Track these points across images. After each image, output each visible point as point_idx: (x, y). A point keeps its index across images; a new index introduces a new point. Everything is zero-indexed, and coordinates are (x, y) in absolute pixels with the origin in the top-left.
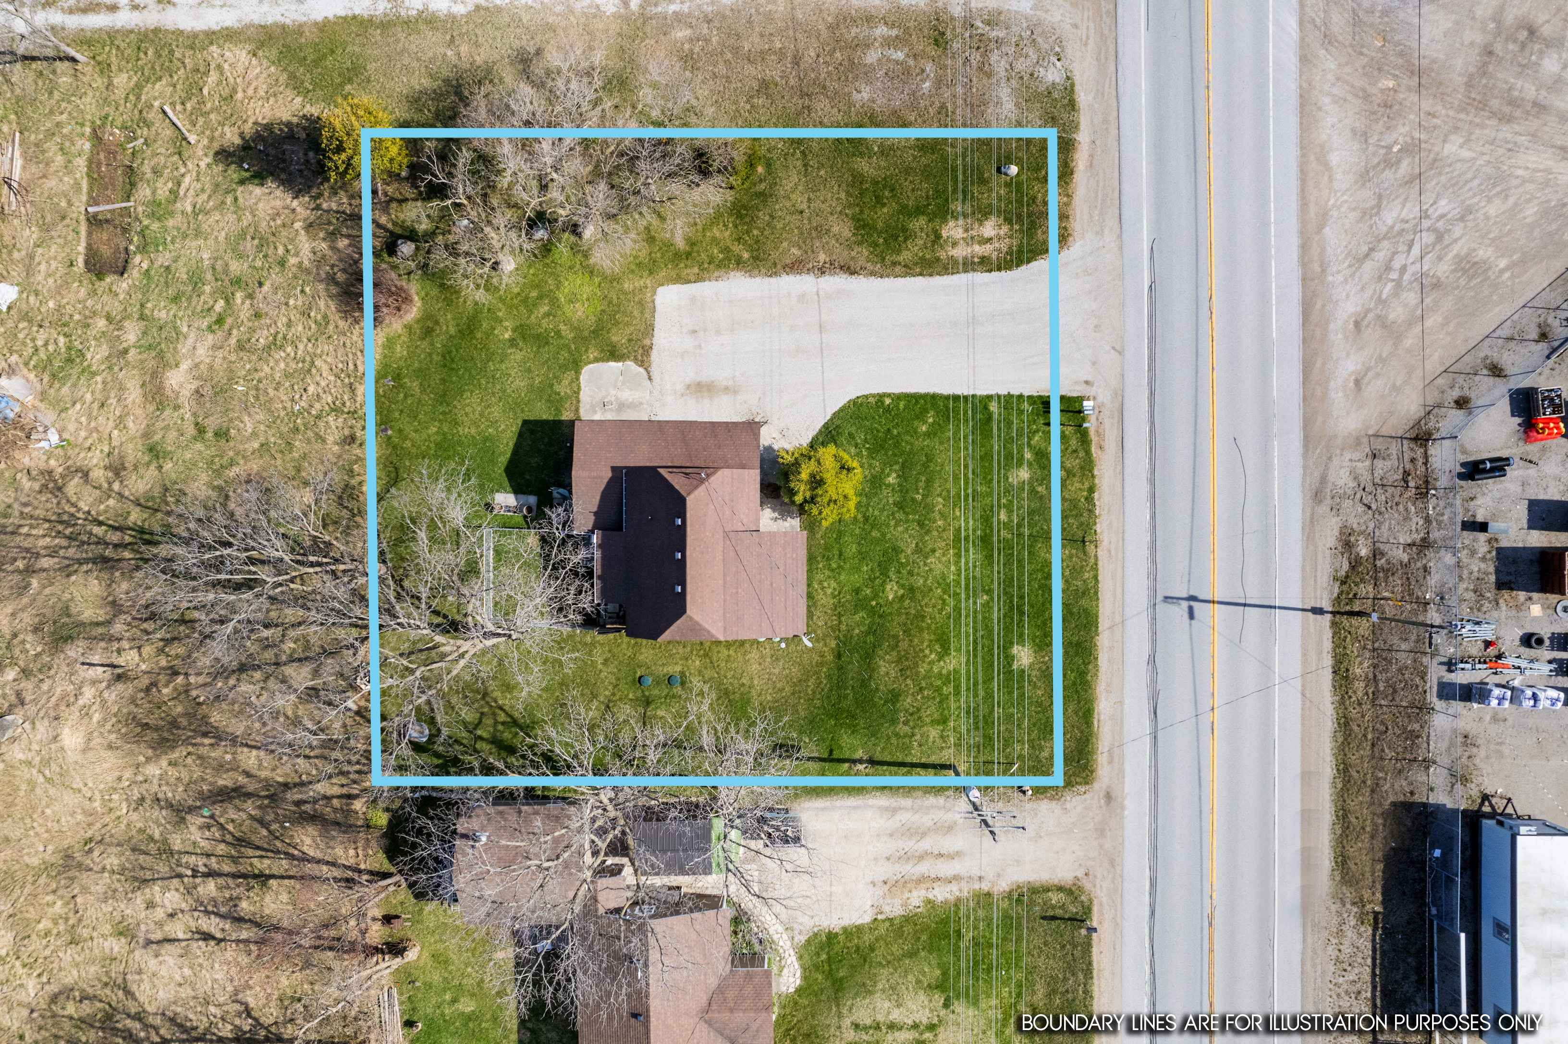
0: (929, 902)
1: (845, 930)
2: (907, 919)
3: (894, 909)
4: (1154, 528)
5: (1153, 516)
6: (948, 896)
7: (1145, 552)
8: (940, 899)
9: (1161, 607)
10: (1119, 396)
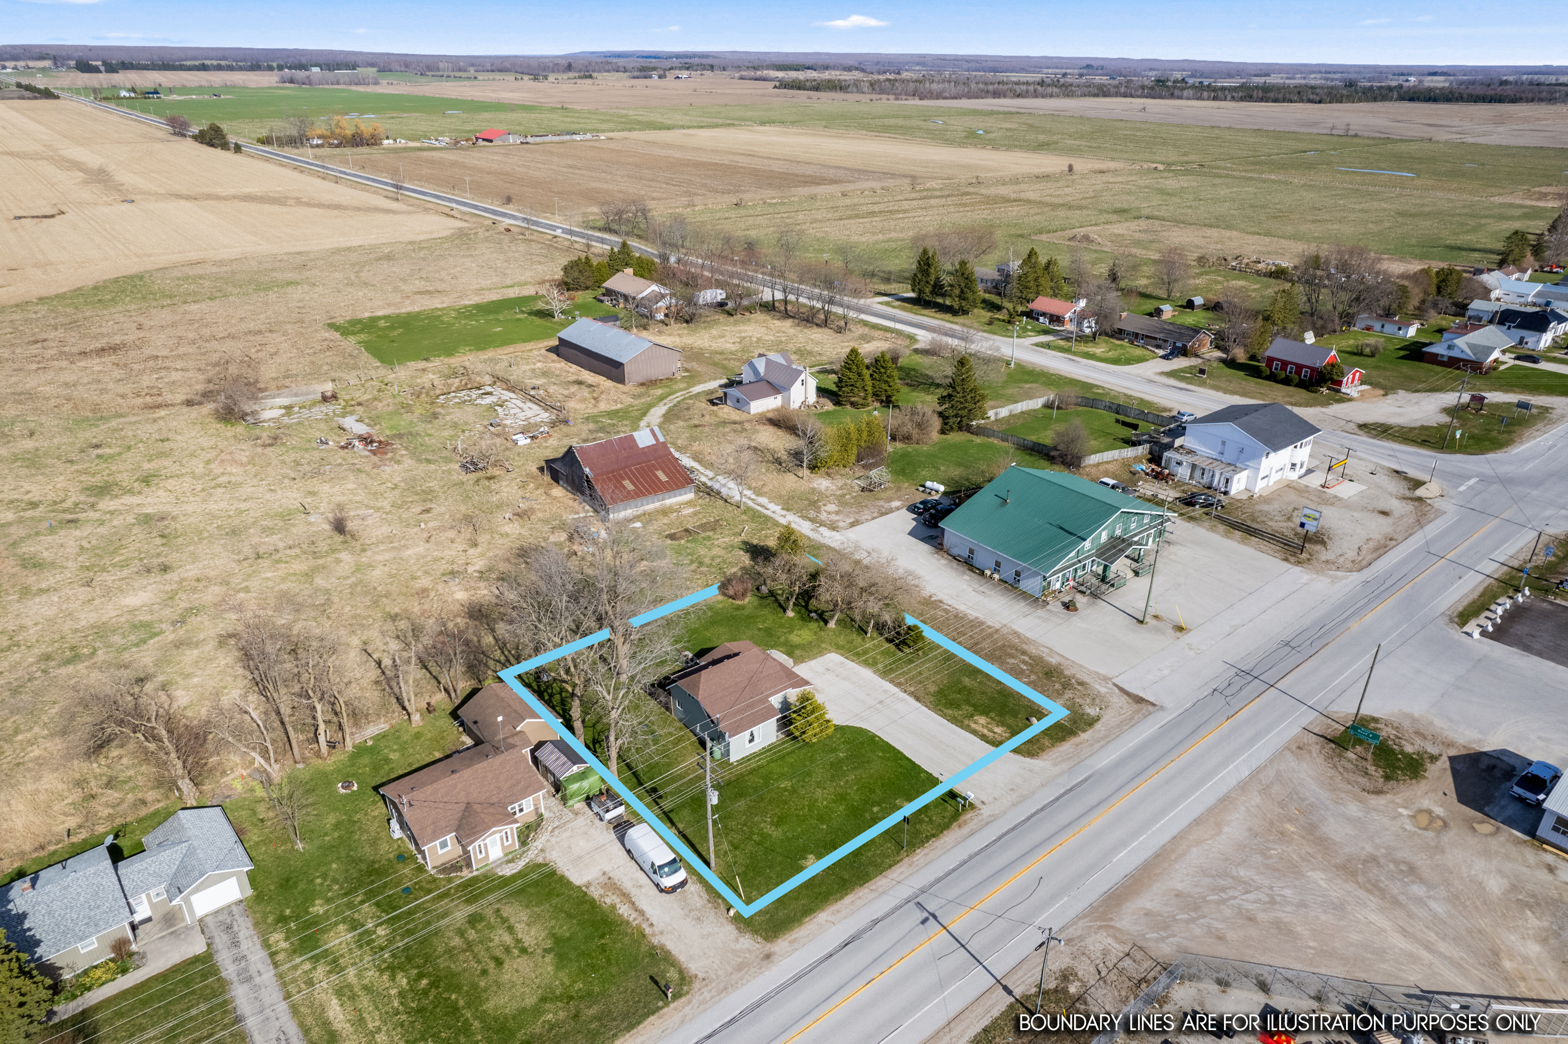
0: (613, 907)
1: (563, 876)
2: (592, 903)
3: (595, 893)
4: (949, 873)
5: (954, 870)
6: (626, 915)
7: (932, 878)
8: (621, 912)
9: (911, 905)
10: (994, 818)
